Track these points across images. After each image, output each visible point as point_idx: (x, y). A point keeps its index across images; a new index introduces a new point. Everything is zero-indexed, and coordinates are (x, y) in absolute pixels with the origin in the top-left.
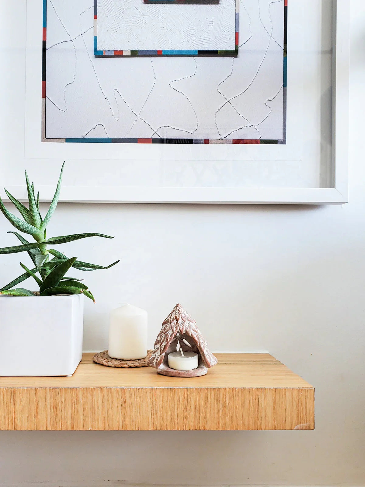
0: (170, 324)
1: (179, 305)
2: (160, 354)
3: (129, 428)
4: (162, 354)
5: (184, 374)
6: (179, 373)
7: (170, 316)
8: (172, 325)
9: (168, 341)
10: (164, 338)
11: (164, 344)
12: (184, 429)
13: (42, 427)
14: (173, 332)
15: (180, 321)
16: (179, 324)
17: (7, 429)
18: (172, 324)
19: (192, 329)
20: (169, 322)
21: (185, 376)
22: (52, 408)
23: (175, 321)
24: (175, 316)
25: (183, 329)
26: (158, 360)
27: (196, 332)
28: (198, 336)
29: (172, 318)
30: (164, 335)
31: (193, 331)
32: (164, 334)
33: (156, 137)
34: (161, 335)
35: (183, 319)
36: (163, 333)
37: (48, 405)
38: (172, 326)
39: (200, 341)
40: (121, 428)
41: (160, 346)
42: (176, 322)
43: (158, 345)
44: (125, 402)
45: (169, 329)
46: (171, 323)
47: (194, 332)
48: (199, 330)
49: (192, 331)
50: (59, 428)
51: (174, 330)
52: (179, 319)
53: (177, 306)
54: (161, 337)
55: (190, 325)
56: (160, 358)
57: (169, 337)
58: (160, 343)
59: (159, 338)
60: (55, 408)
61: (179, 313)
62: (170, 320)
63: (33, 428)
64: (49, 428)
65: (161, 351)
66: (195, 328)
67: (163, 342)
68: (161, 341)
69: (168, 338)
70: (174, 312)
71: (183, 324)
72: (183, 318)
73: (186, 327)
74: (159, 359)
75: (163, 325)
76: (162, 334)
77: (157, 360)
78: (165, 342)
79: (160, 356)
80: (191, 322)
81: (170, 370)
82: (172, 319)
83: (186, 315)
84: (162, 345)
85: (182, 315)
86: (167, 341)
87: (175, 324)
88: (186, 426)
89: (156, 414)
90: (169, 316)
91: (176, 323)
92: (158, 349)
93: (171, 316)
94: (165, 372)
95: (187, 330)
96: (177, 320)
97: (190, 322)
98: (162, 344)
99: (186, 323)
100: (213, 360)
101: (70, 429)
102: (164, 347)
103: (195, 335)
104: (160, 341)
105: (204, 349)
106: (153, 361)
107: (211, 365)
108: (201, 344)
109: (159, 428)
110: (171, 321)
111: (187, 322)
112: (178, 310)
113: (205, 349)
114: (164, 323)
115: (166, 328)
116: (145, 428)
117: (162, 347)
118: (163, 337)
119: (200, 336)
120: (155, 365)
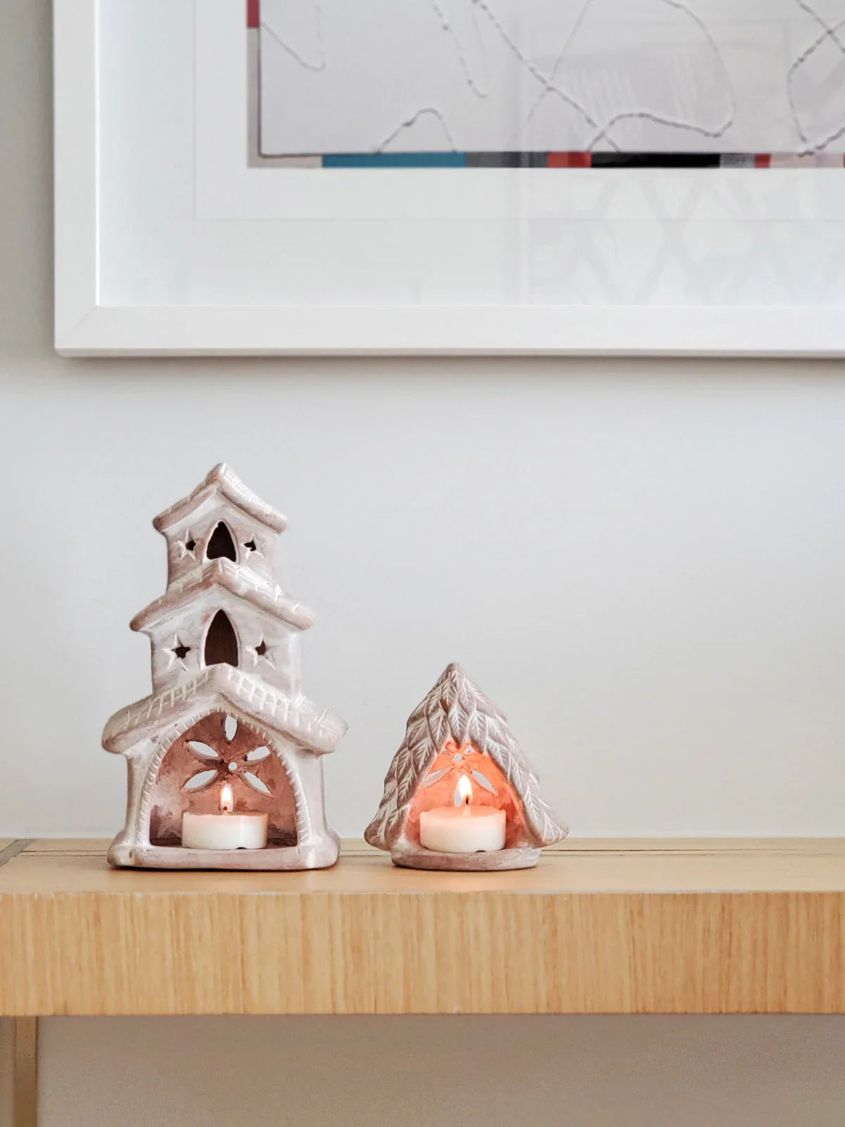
0: (426, 721)
1: (456, 667)
2: (396, 807)
3: (567, 1008)
4: (402, 805)
5: (462, 861)
6: (449, 860)
7: (428, 699)
8: (431, 723)
9: (420, 767)
10: (410, 764)
11: (408, 779)
12: (724, 1011)
13: (322, 1006)
14: (434, 742)
15: (455, 711)
16: (451, 719)
17: (220, 1011)
18: (432, 719)
19: (489, 735)
20: (423, 715)
21: (467, 867)
22: (349, 949)
23: (441, 712)
24: (442, 698)
25: (462, 733)
26: (392, 824)
27: (503, 744)
28: (506, 754)
29: (433, 703)
30: (409, 754)
31: (492, 743)
32: (410, 749)
33: (603, 147)
34: (402, 752)
35: (462, 707)
36: (407, 749)
37: (338, 942)
38: (433, 726)
39: (512, 768)
40: (543, 1010)
41: (398, 784)
42: (444, 713)
43: (394, 783)
44: (555, 932)
45: (424, 736)
46: (428, 717)
47: (496, 745)
48: (515, 739)
49: (488, 739)
50: (368, 1008)
51: (438, 736)
52: (450, 705)
53: (450, 669)
54: (400, 760)
55: (484, 724)
56: (396, 817)
57: (423, 759)
58: (398, 775)
59: (396, 763)
60: (357, 949)
61: (452, 688)
62: (427, 710)
63: (297, 1007)
64: (342, 1009)
65: (399, 797)
66: (498, 732)
67: (405, 771)
68: (401, 771)
69: (419, 760)
70: (440, 687)
71: (463, 721)
72: (463, 702)
73: (471, 727)
74: (394, 821)
75: (408, 725)
76: (404, 751)
77: (389, 823)
78: (411, 772)
79: (397, 813)
80: (488, 715)
81: (426, 853)
82: (431, 708)
83: (476, 695)
84: (404, 781)
85: (460, 695)
86: (416, 768)
87: (442, 719)
88: (727, 1003)
89: (644, 968)
90: (426, 698)
91: (445, 717)
92: (391, 795)
93: (431, 697)
94: (411, 859)
95: (476, 739)
96: (447, 710)
97: (486, 716)
98: (402, 777)
99: (471, 717)
100: (551, 826)
101: (400, 1010)
102: (407, 787)
103: (498, 751)
104: (398, 771)
105: (525, 791)
106: (379, 826)
107: (544, 838)
108: (514, 777)
109: (651, 1008)
110: (430, 711)
111: (475, 715)
112: (452, 681)
113: (528, 792)
114: (413, 719)
115: (415, 734)
116: (612, 1007)
117: (403, 788)
118: (407, 759)
119: (514, 755)
120: (382, 839)
